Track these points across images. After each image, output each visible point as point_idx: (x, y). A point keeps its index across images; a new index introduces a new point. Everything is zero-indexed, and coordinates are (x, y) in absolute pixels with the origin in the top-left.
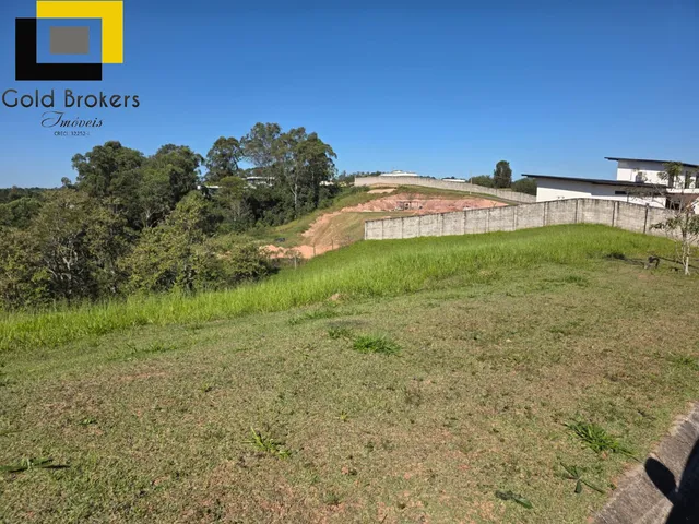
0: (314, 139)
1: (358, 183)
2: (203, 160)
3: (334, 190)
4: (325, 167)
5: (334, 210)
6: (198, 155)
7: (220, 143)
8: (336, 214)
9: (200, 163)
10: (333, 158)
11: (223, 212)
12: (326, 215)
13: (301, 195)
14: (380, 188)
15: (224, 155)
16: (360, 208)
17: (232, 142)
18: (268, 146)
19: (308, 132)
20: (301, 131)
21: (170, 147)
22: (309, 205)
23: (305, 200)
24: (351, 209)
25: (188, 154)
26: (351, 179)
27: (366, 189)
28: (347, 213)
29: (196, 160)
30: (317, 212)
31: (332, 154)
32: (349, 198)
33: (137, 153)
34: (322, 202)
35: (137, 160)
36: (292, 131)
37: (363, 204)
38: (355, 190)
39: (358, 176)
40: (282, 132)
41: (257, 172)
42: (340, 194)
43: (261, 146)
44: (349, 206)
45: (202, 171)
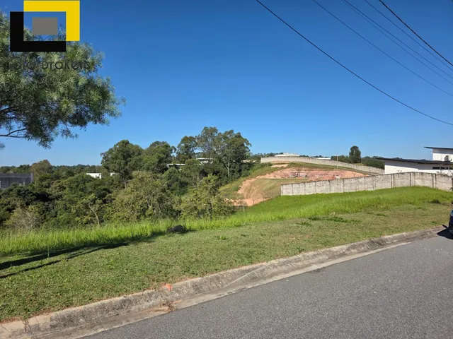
0: (239, 136)
1: (263, 161)
2: (175, 149)
3: (250, 165)
4: (244, 151)
5: (252, 178)
6: (173, 147)
7: (185, 140)
8: (253, 180)
9: (173, 151)
10: (249, 146)
11: (187, 180)
12: (247, 181)
13: (231, 169)
14: (279, 164)
15: (186, 147)
16: (267, 176)
17: (191, 139)
18: (210, 140)
19: (235, 132)
20: (231, 132)
21: (157, 143)
22: (236, 175)
23: (234, 172)
24: (262, 177)
25: (167, 146)
26: (258, 157)
27: (270, 164)
28: (260, 179)
29: (171, 150)
30: (241, 179)
31: (248, 144)
32: (260, 170)
33: (137, 147)
34: (244, 172)
35: (140, 151)
36: (226, 133)
37: (269, 174)
38: (263, 165)
39: (263, 157)
40: (219, 132)
41: (204, 155)
42: (254, 168)
43: (207, 140)
44: (261, 175)
45: (174, 154)
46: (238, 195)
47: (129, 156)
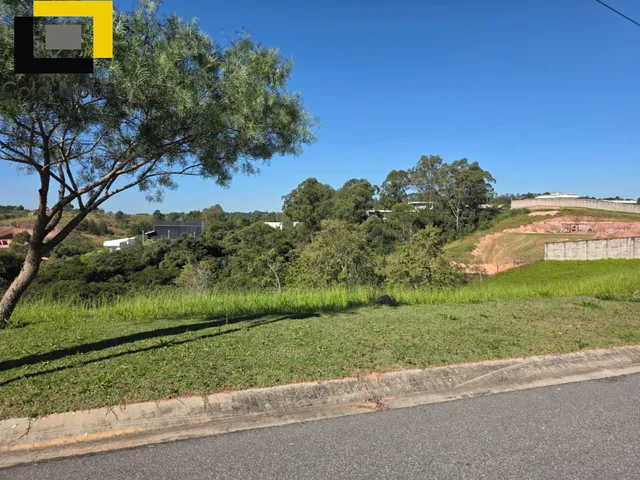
0: (475, 168)
1: (515, 205)
2: (379, 190)
3: (494, 212)
4: (485, 191)
5: (495, 231)
6: (376, 186)
7: (393, 175)
8: (497, 235)
9: (376, 192)
10: (492, 183)
11: (395, 234)
12: (488, 236)
13: (463, 218)
14: (541, 210)
15: (395, 185)
16: (522, 229)
17: (402, 174)
18: (430, 175)
19: (470, 162)
20: (464, 161)
21: (354, 181)
22: (470, 227)
23: (466, 222)
24: (513, 230)
25: (367, 185)
26: (507, 200)
27: (527, 211)
28: (509, 234)
29: (373, 191)
30: (478, 233)
31: (490, 178)
32: (510, 220)
33: (327, 187)
34: (482, 223)
35: (330, 193)
36: (455, 163)
37: (525, 225)
38: (515, 213)
39: (514, 199)
40: (443, 162)
41: (421, 197)
42: (499, 216)
43: (424, 175)
44: (511, 227)
45: (377, 197)
46: (473, 257)
47: (317, 199)
